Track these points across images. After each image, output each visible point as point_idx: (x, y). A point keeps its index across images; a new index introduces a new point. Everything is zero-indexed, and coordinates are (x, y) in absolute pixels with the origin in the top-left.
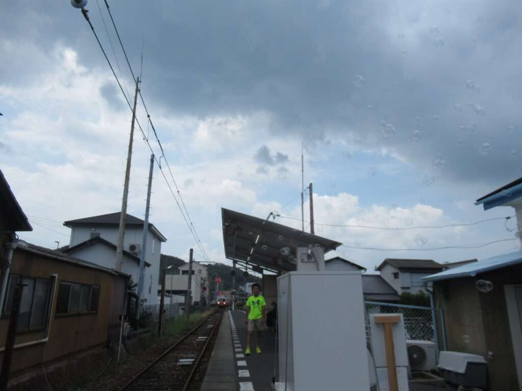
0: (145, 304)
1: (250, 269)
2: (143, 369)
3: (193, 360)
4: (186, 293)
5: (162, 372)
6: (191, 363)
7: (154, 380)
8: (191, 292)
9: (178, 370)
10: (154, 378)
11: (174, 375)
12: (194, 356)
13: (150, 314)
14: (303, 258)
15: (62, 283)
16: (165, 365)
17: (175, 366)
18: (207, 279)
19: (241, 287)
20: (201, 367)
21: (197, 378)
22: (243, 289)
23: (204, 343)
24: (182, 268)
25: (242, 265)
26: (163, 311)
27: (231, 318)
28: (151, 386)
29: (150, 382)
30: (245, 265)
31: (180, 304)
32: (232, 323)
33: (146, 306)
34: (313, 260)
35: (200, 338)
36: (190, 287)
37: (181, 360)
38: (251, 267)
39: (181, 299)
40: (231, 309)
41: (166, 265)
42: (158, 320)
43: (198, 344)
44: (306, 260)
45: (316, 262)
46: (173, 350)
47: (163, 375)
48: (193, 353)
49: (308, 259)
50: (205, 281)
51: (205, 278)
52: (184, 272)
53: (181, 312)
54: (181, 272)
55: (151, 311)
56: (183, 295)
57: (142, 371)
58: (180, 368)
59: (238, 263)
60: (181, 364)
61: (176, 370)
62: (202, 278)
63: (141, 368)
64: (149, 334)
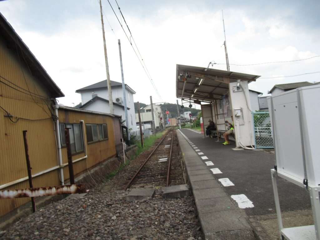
0: (131, 131)
1: (192, 102)
2: (140, 167)
3: (167, 159)
4: (151, 122)
5: (152, 167)
6: (166, 161)
7: (148, 171)
8: (154, 121)
9: (161, 165)
10: (148, 170)
11: (159, 168)
12: (166, 156)
13: (135, 137)
14: (234, 89)
15: (87, 125)
16: (151, 163)
17: (157, 163)
18: (161, 113)
19: (181, 115)
20: (173, 162)
21: (173, 168)
22: (183, 116)
23: (170, 149)
24: (146, 109)
25: (187, 101)
26: (142, 134)
27: (182, 133)
28: (148, 175)
29: (147, 173)
30: (189, 100)
31: (149, 129)
32: (184, 135)
33: (132, 132)
34: (241, 90)
35: (166, 146)
36: (153, 119)
37: (160, 160)
38: (193, 101)
39: (148, 126)
40: (179, 128)
41: (139, 108)
42: (140, 139)
43: (166, 150)
44: (236, 90)
45: (243, 91)
46: (153, 154)
47: (153, 168)
48: (165, 155)
49: (238, 90)
50: (160, 114)
51: (160, 112)
52: (148, 111)
53: (151, 133)
54: (145, 111)
55: (135, 135)
56: (149, 124)
57: (141, 168)
58: (161, 164)
59: (185, 100)
60: (161, 161)
61: (159, 165)
62: (158, 113)
63: (139, 166)
64: (137, 147)
